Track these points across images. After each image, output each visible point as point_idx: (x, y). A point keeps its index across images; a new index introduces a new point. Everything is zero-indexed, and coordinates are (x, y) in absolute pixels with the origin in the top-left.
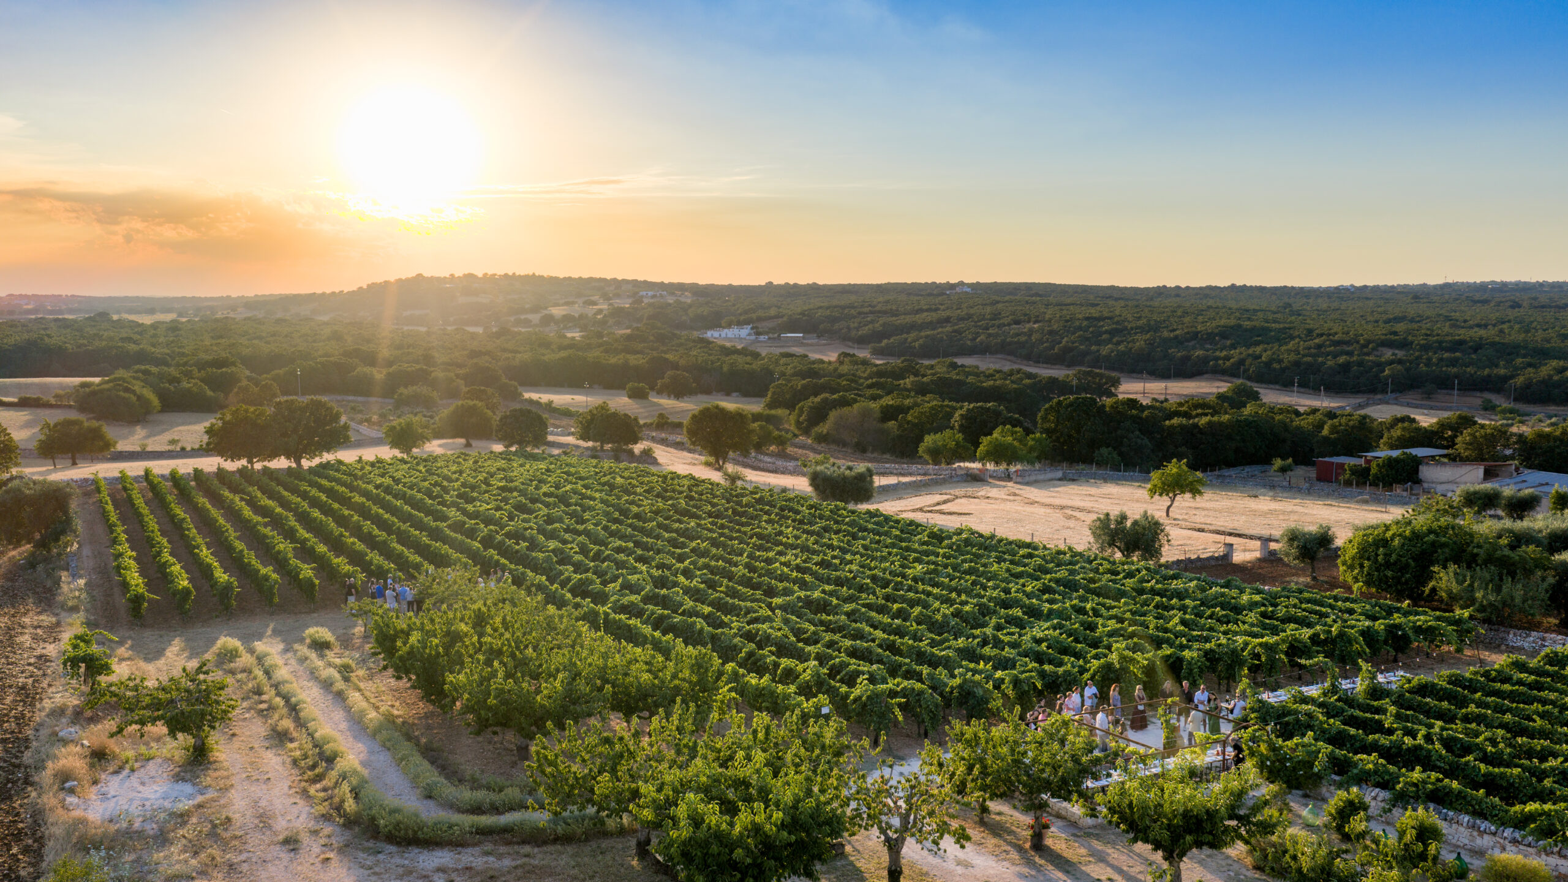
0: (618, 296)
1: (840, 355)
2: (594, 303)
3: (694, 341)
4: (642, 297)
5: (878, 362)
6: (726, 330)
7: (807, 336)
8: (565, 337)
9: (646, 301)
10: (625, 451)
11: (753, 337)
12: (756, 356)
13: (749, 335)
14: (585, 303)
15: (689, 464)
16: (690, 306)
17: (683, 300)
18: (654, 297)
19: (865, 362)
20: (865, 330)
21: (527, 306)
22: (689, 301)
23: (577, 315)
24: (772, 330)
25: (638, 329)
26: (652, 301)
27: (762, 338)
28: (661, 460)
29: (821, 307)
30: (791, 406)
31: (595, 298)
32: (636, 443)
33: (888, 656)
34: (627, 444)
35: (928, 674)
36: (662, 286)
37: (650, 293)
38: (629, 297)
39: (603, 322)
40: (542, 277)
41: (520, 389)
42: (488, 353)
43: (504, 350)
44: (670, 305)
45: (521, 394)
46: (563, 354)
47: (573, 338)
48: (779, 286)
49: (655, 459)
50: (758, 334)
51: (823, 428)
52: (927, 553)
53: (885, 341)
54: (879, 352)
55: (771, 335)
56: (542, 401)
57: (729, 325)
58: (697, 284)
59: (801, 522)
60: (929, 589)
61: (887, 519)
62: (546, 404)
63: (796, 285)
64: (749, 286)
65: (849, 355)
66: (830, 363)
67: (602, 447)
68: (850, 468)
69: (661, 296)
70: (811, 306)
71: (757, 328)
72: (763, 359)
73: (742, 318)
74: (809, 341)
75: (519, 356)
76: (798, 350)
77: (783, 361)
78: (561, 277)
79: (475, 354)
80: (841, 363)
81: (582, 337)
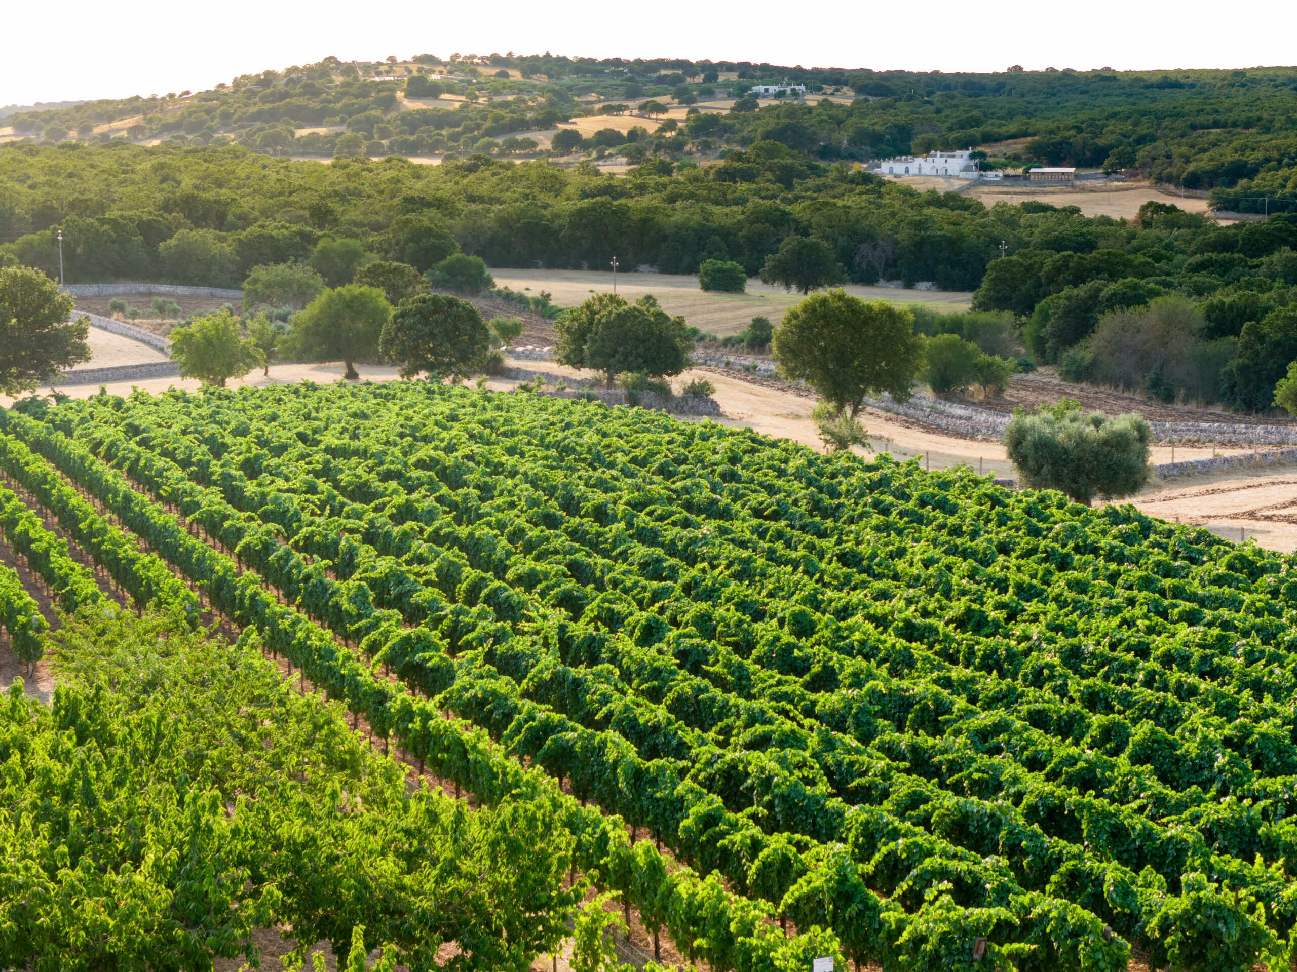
0: (708, 93)
1: (1144, 208)
2: (663, 109)
3: (852, 181)
4: (757, 95)
5: (1223, 223)
6: (919, 160)
7: (1084, 172)
8: (597, 173)
9: (763, 103)
10: (651, 387)
11: (975, 174)
12: (976, 208)
13: (966, 169)
14: (642, 108)
15: (787, 416)
16: (850, 112)
17: (835, 100)
18: (780, 95)
19: (1195, 221)
20: (1203, 163)
21: (529, 115)
22: (848, 102)
23: (625, 132)
24: (1015, 160)
25: (739, 157)
26: (775, 103)
27: (991, 175)
28: (726, 407)
29: (1114, 115)
30: (1025, 306)
31: (662, 100)
32: (677, 372)
33: (1034, 836)
34: (658, 373)
35: (1116, 884)
36: (798, 74)
37: (773, 89)
38: (730, 96)
39: (676, 146)
40: (565, 59)
41: (488, 271)
42: (439, 204)
43: (472, 199)
44: (810, 110)
45: (489, 282)
46: (586, 203)
47: (612, 176)
48: (1035, 75)
49: (715, 405)
50: (985, 167)
51: (1084, 352)
52: (1217, 602)
53: (1243, 182)
54: (1225, 205)
55: (1010, 171)
56: (529, 295)
57: (927, 149)
58: (868, 72)
59: (956, 531)
60: (1193, 679)
61: (1146, 527)
62: (537, 302)
63: (1068, 73)
64: (973, 75)
65: (1162, 207)
66: (1124, 222)
67: (611, 379)
68: (1097, 423)
69: (795, 93)
70: (1096, 113)
71: (982, 155)
72: (986, 214)
73: (953, 135)
74: (1089, 183)
75: (497, 207)
76: (1058, 200)
77: (1025, 219)
78: (600, 58)
79: (414, 203)
80: (1147, 224)
81: (630, 172)
